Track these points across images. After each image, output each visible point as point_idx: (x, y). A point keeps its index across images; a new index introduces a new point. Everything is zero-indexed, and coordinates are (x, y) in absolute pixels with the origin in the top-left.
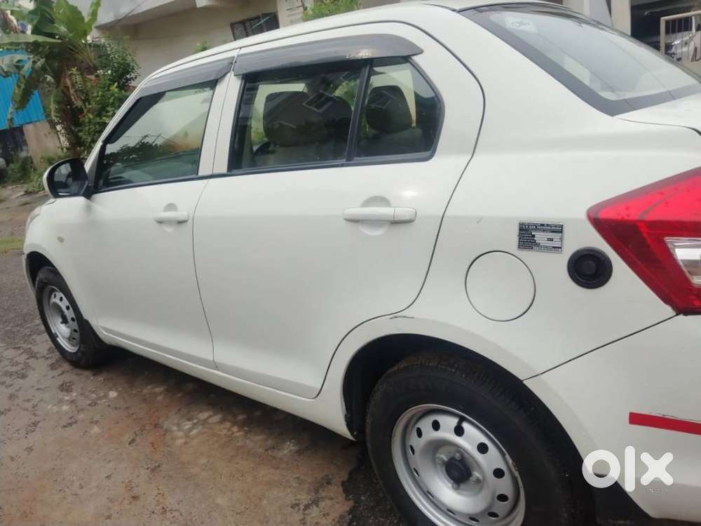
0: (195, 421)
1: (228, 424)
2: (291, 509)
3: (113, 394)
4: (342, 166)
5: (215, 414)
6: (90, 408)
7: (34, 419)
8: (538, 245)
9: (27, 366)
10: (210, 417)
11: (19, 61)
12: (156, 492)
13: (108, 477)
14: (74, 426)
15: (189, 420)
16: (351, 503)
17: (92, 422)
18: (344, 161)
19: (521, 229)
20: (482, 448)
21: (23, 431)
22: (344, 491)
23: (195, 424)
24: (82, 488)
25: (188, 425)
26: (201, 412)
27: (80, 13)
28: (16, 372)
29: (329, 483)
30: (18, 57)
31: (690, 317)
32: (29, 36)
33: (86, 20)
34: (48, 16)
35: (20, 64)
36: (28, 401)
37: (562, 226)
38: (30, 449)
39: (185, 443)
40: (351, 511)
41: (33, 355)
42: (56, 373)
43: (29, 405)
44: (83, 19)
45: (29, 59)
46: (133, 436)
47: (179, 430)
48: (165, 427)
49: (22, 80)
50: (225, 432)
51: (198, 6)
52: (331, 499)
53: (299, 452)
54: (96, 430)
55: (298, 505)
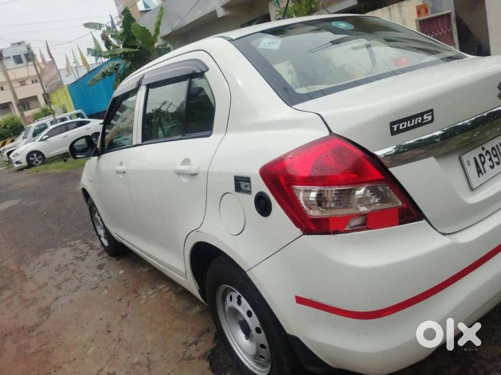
0: (155, 290)
1: (171, 293)
2: (181, 345)
3: (121, 272)
4: (180, 139)
5: (167, 286)
6: (107, 279)
7: (79, 284)
8: (242, 189)
9: (87, 254)
10: (164, 288)
11: (117, 65)
12: (120, 329)
13: (101, 319)
14: (97, 289)
15: (152, 289)
16: (215, 345)
17: (105, 287)
18: (180, 137)
19: (235, 180)
20: (249, 314)
21: (72, 291)
22: (214, 338)
23: (154, 292)
24: (87, 324)
25: (151, 292)
26: (160, 285)
27: (148, 31)
28: (81, 257)
29: (208, 332)
30: (117, 62)
31: (310, 236)
32: (122, 49)
33: (152, 35)
34: (131, 35)
35: (117, 67)
36: (80, 274)
37: (249, 178)
38: (71, 301)
39: (145, 303)
40: (212, 350)
41: (92, 247)
42: (99, 258)
43: (79, 277)
44: (150, 34)
45: (123, 62)
46: (121, 297)
47: (145, 295)
48: (139, 293)
49: (119, 77)
50: (167, 297)
51: (219, 17)
52: (205, 342)
53: (201, 312)
54: (106, 292)
55: (186, 343)
